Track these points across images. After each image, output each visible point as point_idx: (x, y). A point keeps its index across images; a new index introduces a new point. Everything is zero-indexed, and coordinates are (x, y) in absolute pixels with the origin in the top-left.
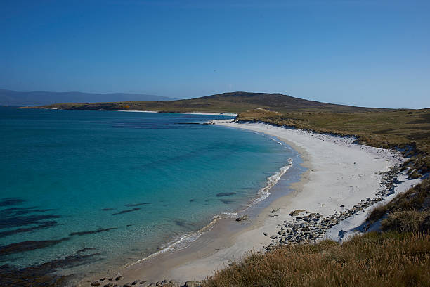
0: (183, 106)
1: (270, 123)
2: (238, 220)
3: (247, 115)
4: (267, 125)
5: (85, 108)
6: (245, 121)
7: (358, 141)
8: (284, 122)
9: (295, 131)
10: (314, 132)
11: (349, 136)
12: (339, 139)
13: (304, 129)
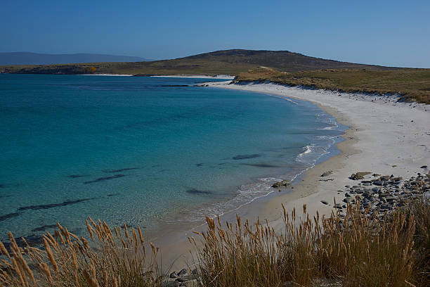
0: (165, 67)
1: (280, 83)
2: (274, 186)
3: (249, 75)
4: (276, 86)
5: (37, 71)
6: (247, 82)
7: (404, 98)
8: (300, 81)
9: (315, 91)
10: (340, 91)
11: (390, 94)
12: (377, 98)
13: (327, 89)
